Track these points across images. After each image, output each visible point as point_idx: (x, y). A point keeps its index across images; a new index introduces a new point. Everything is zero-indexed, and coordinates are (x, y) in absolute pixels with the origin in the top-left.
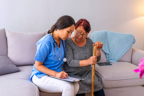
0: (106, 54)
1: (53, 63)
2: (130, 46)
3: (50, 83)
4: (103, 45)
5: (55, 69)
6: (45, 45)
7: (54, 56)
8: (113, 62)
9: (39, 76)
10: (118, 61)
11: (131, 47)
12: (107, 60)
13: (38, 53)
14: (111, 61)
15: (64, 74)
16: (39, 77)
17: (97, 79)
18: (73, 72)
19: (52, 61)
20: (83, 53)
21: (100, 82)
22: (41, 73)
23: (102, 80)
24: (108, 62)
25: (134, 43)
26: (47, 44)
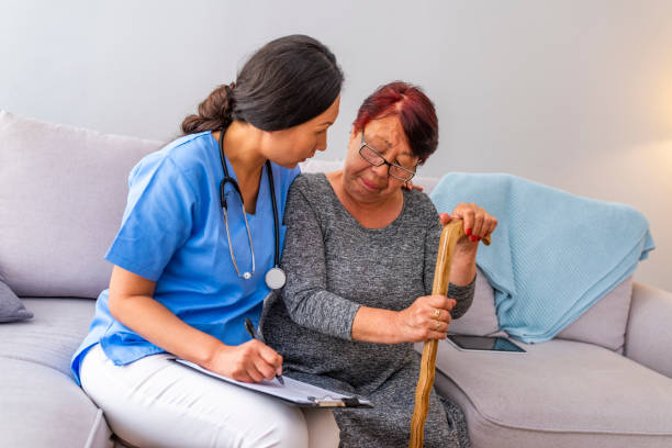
0: (496, 291)
1: (209, 290)
2: (626, 269)
3: (173, 401)
4: (496, 223)
5: (215, 323)
6: (173, 182)
7: (214, 250)
8: (532, 337)
9: (120, 352)
10: (556, 338)
11: (626, 273)
12: (501, 327)
13: (131, 224)
14: (519, 332)
15: (259, 355)
16: (120, 358)
17: (443, 413)
18: (315, 361)
19: (201, 278)
20: (379, 263)
21: (455, 431)
22: (133, 340)
23: (465, 420)
24: (502, 334)
25: (644, 254)
26: (184, 176)
